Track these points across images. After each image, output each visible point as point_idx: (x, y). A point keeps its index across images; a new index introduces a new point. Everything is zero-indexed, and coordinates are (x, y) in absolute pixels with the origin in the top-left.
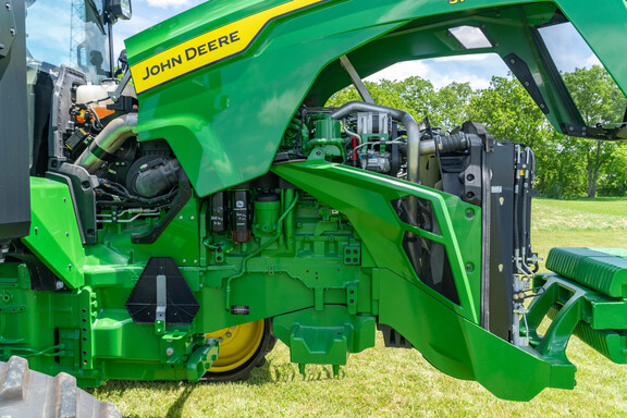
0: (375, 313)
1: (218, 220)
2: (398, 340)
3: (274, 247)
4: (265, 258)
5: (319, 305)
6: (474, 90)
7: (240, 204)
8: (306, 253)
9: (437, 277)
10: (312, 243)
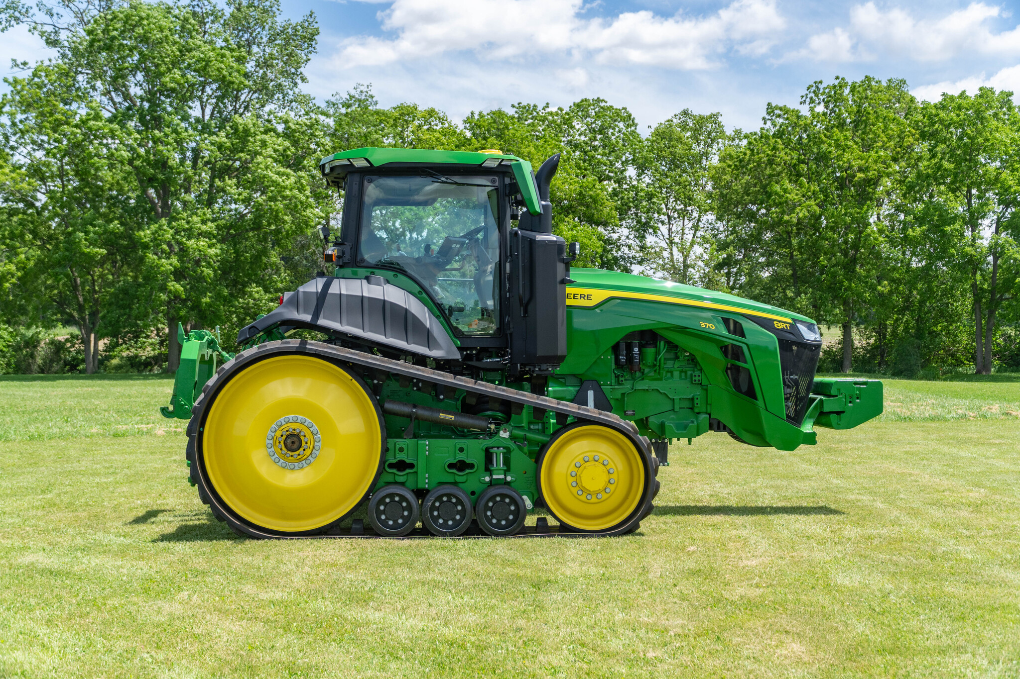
0: (709, 411)
1: (623, 358)
2: (722, 427)
3: (652, 374)
4: (646, 381)
5: (677, 408)
6: (729, 131)
7: (636, 350)
8: (668, 378)
9: (744, 388)
10: (672, 372)
